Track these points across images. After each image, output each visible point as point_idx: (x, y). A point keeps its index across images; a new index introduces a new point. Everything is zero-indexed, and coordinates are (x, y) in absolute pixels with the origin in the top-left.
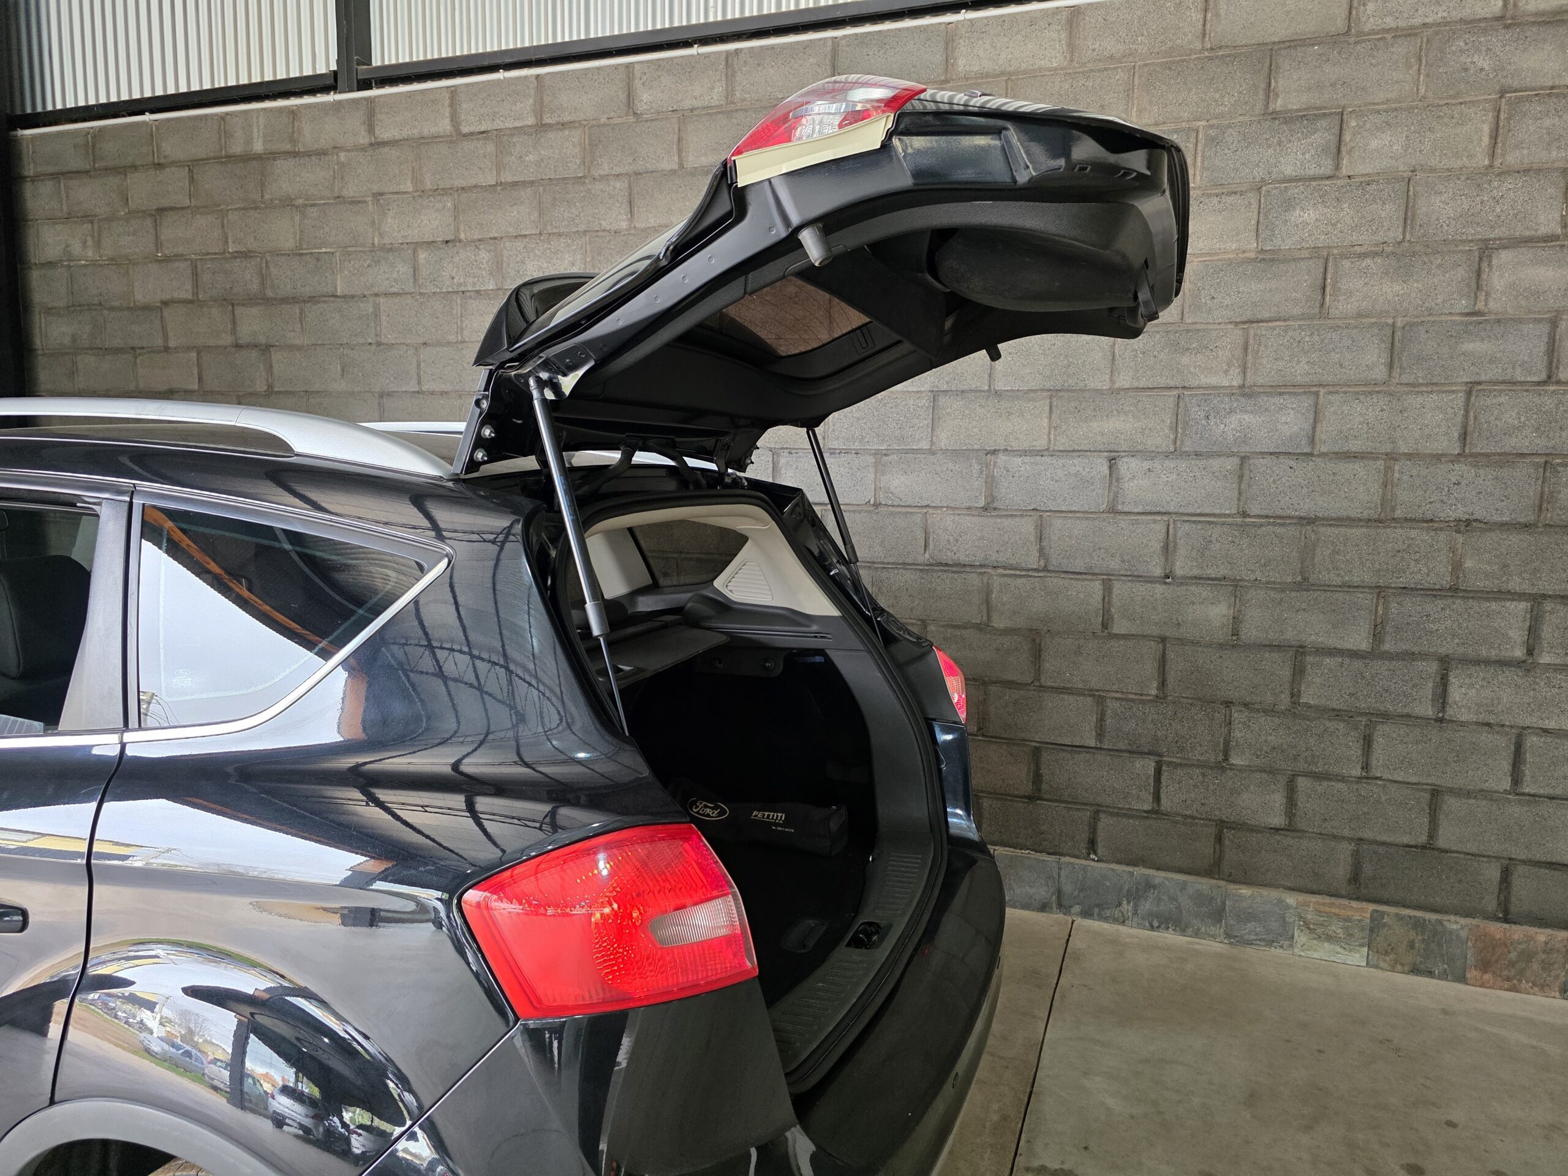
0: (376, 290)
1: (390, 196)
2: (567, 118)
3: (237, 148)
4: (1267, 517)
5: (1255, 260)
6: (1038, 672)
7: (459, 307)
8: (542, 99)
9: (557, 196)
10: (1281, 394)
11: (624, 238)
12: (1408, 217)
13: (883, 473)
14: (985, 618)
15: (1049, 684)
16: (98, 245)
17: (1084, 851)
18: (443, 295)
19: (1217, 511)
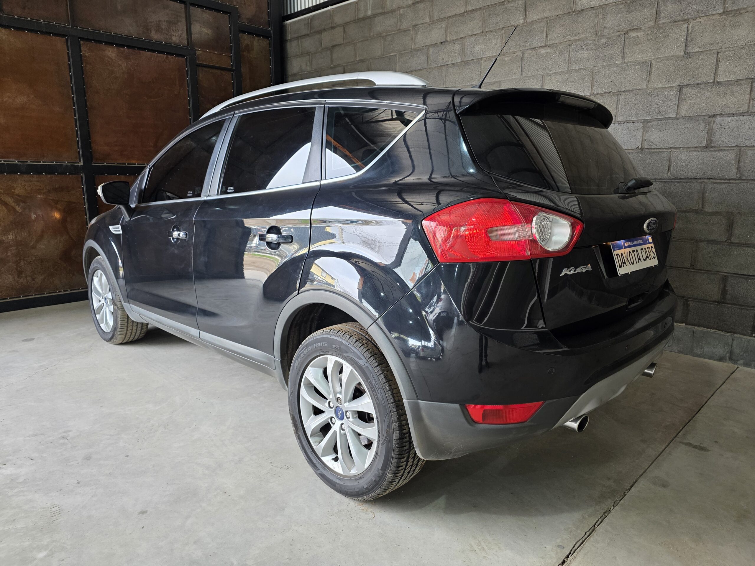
1: (420, 25)
3: (361, 15)
6: (730, 235)
7: (445, 72)
9: (491, 13)
11: (521, 28)
13: (647, 132)
14: (700, 206)
15: (737, 241)
17: (749, 332)
18: (438, 68)
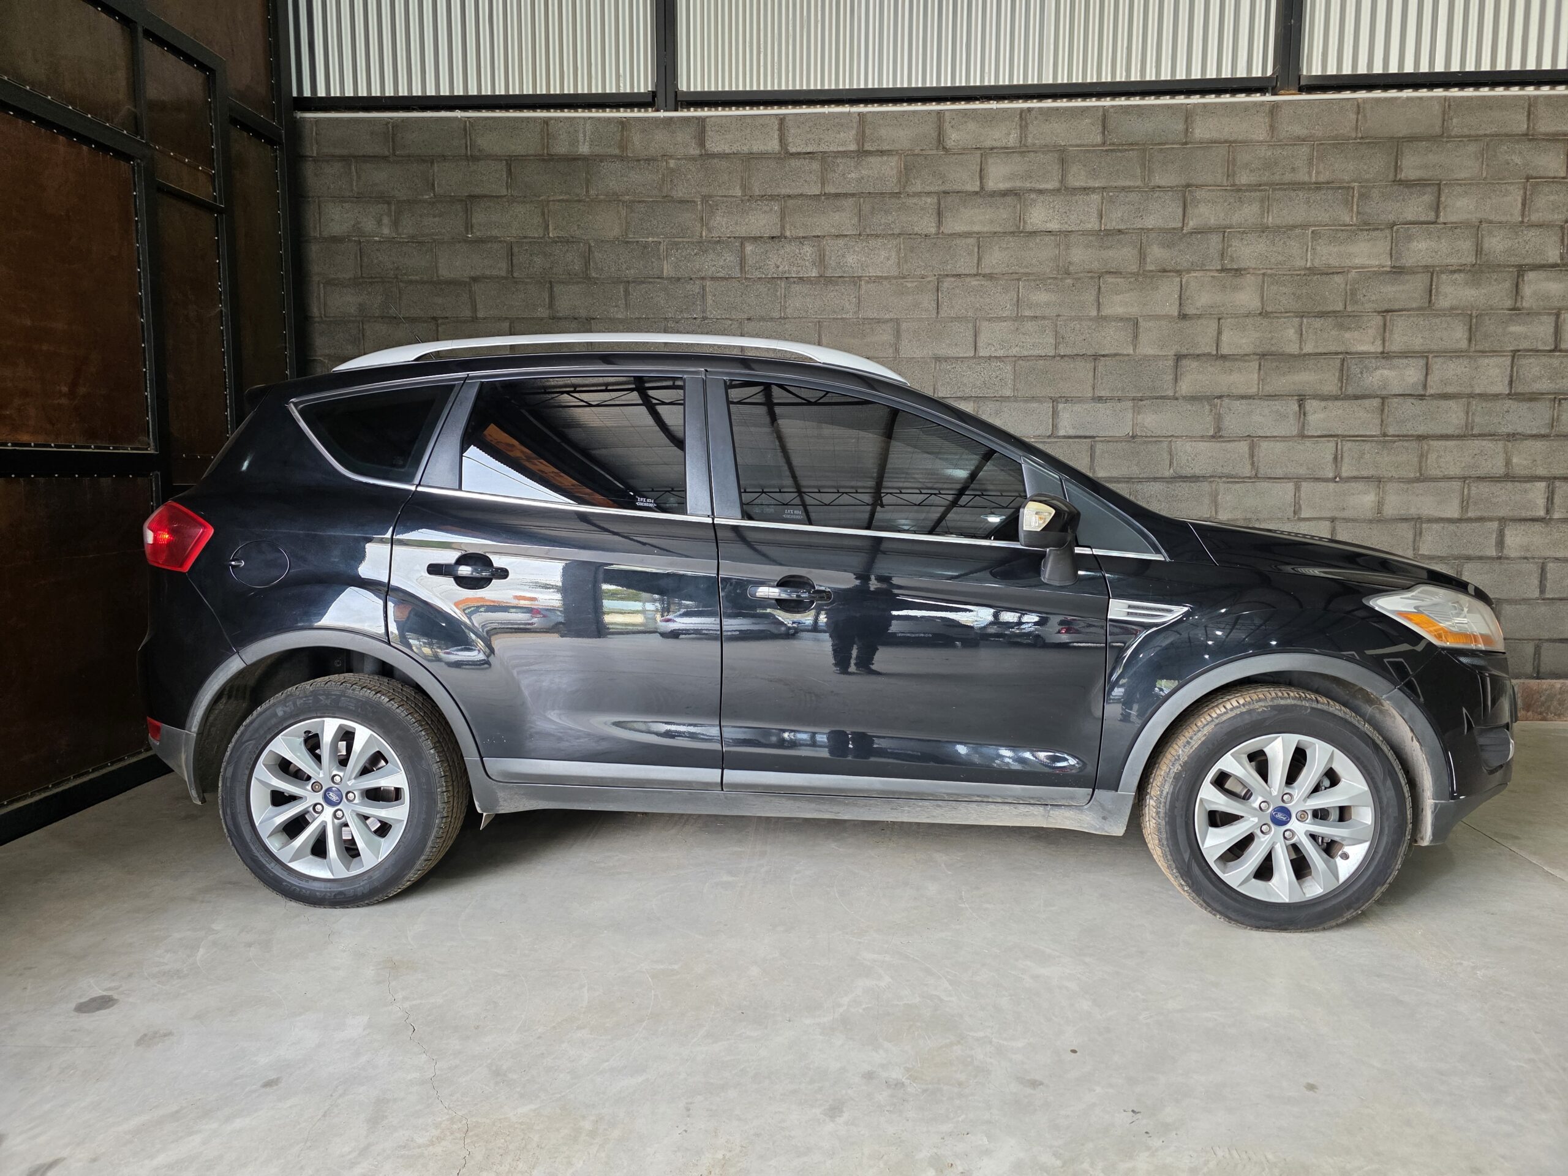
0: (702, 274)
1: (719, 198)
2: (886, 147)
3: (561, 149)
4: (1398, 436)
5: (1388, 273)
7: (783, 291)
8: (864, 131)
9: (875, 206)
10: (1406, 357)
11: (934, 240)
13: (1139, 413)
18: (768, 280)
19: (1368, 433)
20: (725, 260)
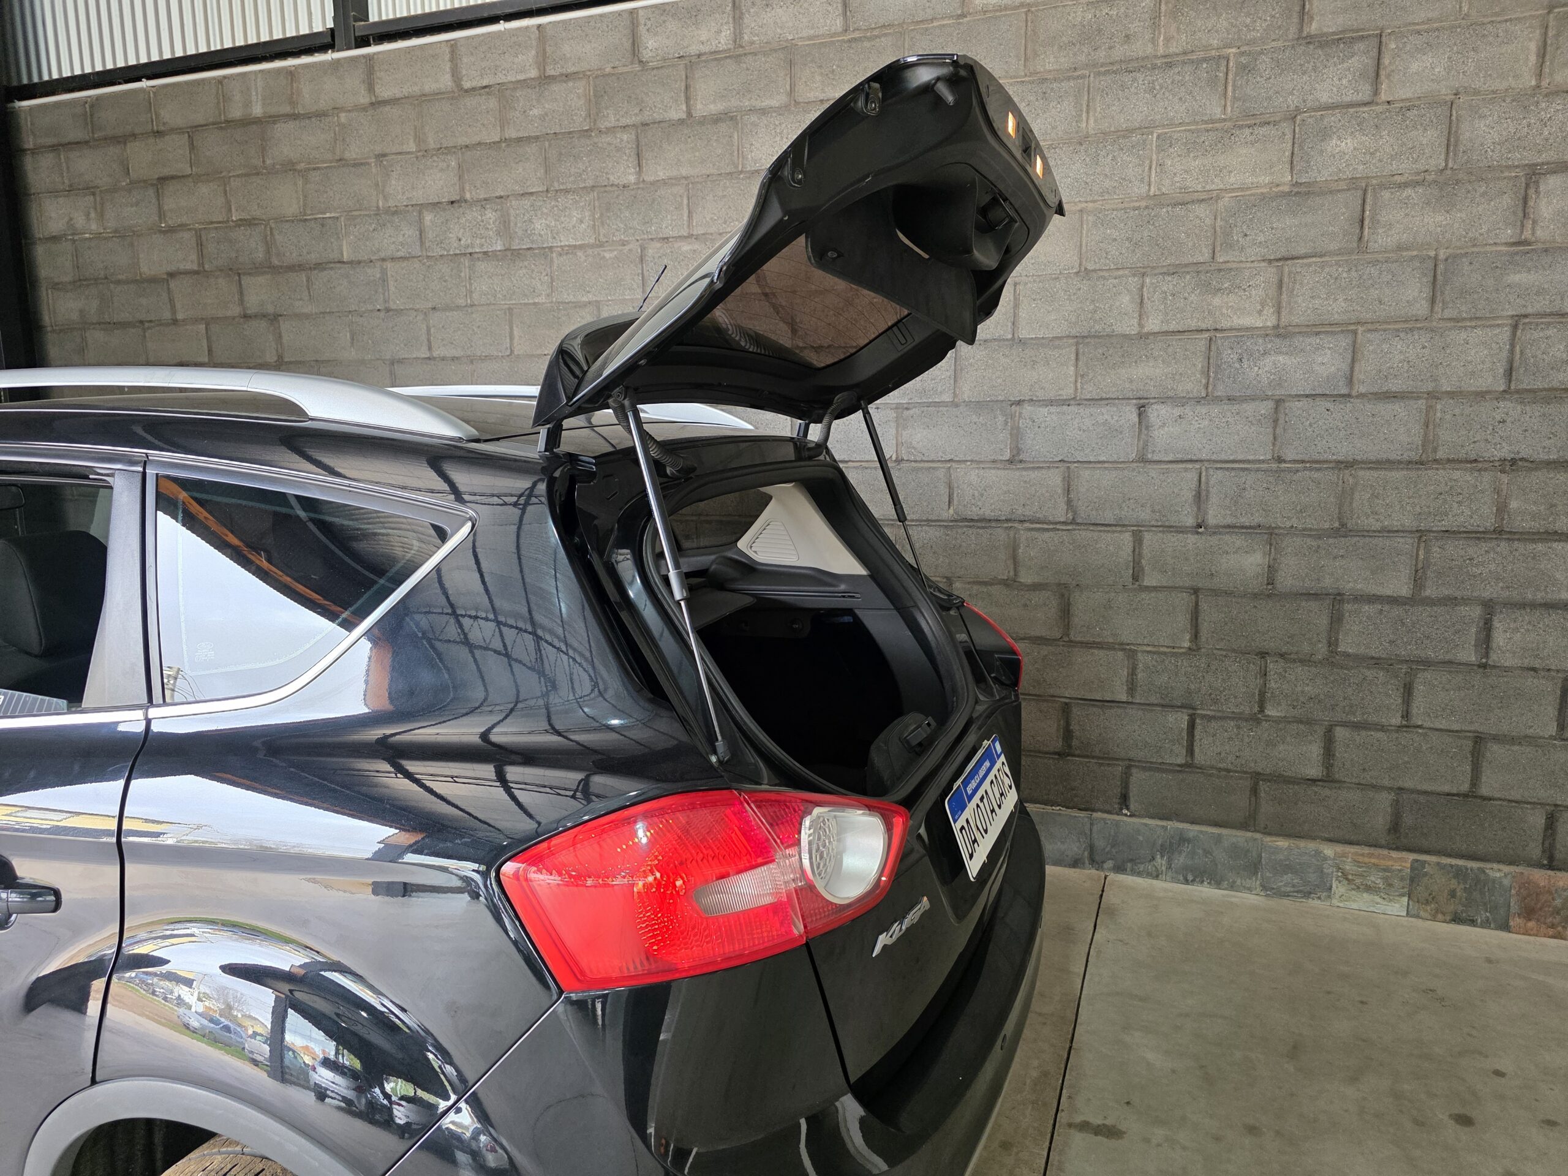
0: (382, 255)
1: (393, 156)
2: (571, 69)
3: (236, 113)
4: (1303, 462)
5: (1289, 194)
6: (1067, 627)
7: (467, 270)
8: (544, 50)
9: (563, 151)
10: (1317, 334)
11: (633, 193)
12: (1451, 143)
13: (905, 428)
14: (1012, 573)
15: (1079, 639)
16: (101, 216)
17: (1116, 806)
18: (450, 257)
19: (1251, 458)
20: (404, 235)
